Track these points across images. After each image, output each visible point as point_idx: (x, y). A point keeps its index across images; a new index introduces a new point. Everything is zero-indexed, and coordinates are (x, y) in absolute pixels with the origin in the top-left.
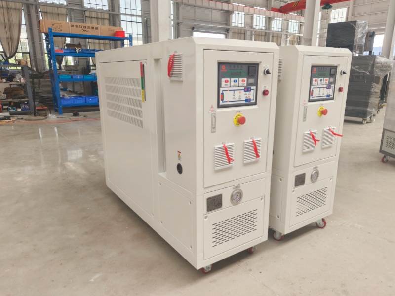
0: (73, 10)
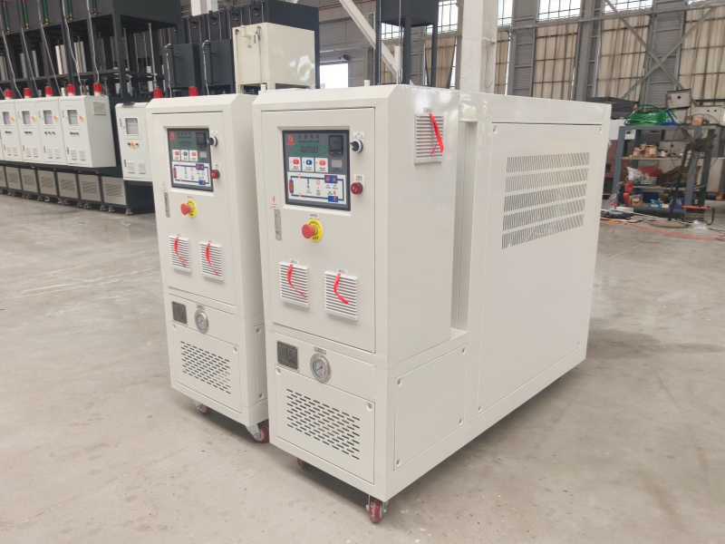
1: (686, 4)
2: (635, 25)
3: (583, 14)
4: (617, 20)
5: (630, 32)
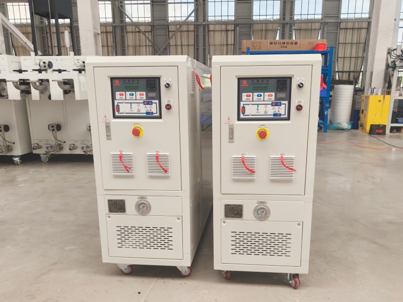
0: (327, 23)
1: (168, 22)
2: (144, 30)
3: (114, 21)
4: (134, 27)
5: (142, 34)
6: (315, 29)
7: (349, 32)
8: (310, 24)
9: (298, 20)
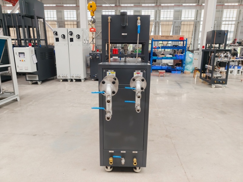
6: (170, 25)
7: (186, 26)
8: (167, 22)
9: (162, 20)
